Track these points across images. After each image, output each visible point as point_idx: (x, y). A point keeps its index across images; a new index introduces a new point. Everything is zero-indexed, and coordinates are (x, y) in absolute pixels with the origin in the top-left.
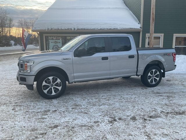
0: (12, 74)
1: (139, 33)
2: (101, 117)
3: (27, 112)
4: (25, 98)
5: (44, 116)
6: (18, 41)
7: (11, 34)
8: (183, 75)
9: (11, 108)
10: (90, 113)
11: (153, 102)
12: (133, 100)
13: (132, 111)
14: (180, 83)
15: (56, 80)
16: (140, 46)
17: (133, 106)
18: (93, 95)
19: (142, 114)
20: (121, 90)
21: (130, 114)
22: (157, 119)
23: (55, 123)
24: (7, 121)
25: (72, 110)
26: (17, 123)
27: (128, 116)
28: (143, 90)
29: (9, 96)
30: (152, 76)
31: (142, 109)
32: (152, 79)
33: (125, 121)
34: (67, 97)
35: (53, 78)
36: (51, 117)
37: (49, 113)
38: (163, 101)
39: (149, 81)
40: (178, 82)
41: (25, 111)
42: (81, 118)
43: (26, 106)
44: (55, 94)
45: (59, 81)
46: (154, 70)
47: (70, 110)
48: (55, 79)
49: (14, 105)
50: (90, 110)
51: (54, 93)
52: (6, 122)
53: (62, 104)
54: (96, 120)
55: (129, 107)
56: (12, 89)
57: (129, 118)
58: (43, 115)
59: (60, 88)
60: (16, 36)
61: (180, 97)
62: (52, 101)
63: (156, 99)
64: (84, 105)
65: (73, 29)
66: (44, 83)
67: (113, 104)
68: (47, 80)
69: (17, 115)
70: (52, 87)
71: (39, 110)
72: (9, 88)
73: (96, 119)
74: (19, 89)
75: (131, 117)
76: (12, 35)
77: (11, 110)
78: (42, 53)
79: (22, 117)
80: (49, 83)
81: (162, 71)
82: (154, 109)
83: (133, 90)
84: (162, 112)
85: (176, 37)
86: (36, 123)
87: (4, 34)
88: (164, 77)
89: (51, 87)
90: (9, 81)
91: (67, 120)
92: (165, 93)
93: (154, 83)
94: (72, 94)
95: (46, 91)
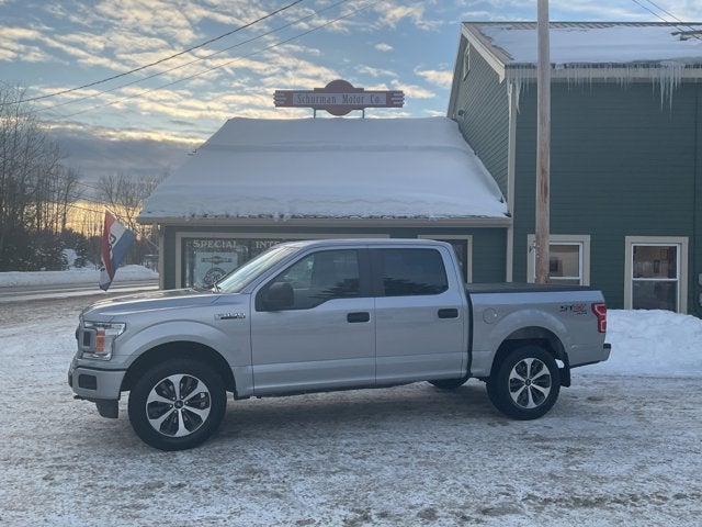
0: (57, 367)
1: (504, 231)
2: (322, 508)
3: (90, 486)
4: (90, 444)
5: (140, 501)
6: (90, 249)
7: (68, 225)
8: (652, 381)
9: (39, 473)
10: (291, 495)
11: (511, 466)
12: (445, 458)
13: (431, 493)
14: (632, 408)
15: (194, 385)
16: (509, 278)
17: (440, 476)
18: (315, 442)
19: (461, 502)
20: (416, 428)
21: (419, 502)
22: (503, 517)
23: (173, 521)
24: (22, 511)
25: (234, 484)
26: (53, 517)
27: (411, 507)
28: (492, 430)
29: (39, 439)
30: (525, 381)
31: (467, 487)
32: (526, 391)
33: (399, 520)
34: (228, 446)
35: (183, 381)
36: (163, 503)
37: (158, 493)
38: (544, 465)
39: (515, 396)
40: (626, 405)
41: (83, 484)
42: (257, 508)
43: (88, 471)
44: (188, 433)
45: (202, 388)
46: (529, 361)
47: (229, 484)
48: (189, 383)
49: (51, 464)
50: (293, 488)
51: (182, 431)
52: (19, 513)
53: (206, 466)
54: (306, 516)
55: (427, 480)
56: (52, 416)
57: (414, 513)
58: (138, 496)
59: (204, 414)
60: (86, 234)
61: (612, 452)
62: (175, 456)
63: (525, 459)
64: (277, 472)
65: (276, 216)
66: (153, 396)
67: (373, 469)
68: (163, 386)
69: (58, 494)
70: (179, 410)
71: (129, 483)
72: (42, 413)
73: (307, 514)
74: (75, 416)
75: (421, 509)
76: (71, 230)
77: (41, 481)
78: (166, 295)
79: (71, 501)
80: (171, 395)
81: (560, 364)
82: (504, 489)
83: (459, 428)
84: (530, 496)
85: (635, 247)
86: (114, 519)
87: (43, 226)
88: (568, 385)
89: (174, 408)
90: (44, 389)
91: (212, 515)
92: (562, 439)
93: (532, 405)
94: (247, 436)
95: (156, 424)
